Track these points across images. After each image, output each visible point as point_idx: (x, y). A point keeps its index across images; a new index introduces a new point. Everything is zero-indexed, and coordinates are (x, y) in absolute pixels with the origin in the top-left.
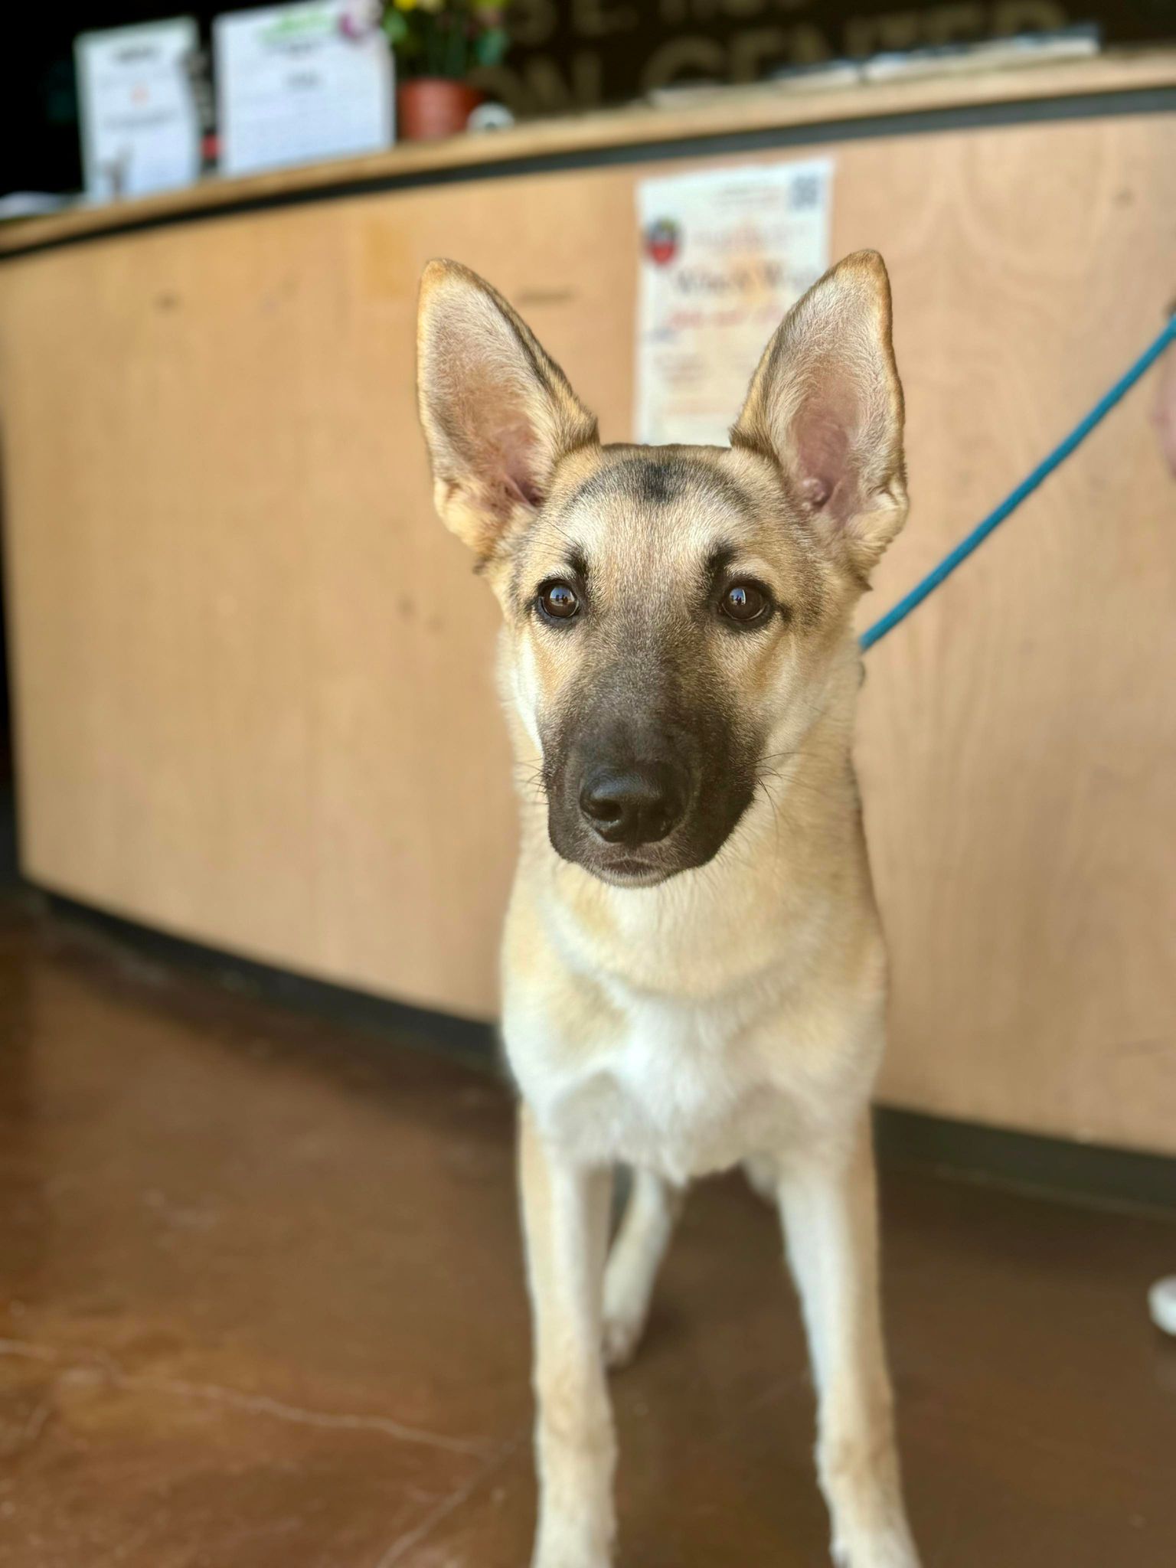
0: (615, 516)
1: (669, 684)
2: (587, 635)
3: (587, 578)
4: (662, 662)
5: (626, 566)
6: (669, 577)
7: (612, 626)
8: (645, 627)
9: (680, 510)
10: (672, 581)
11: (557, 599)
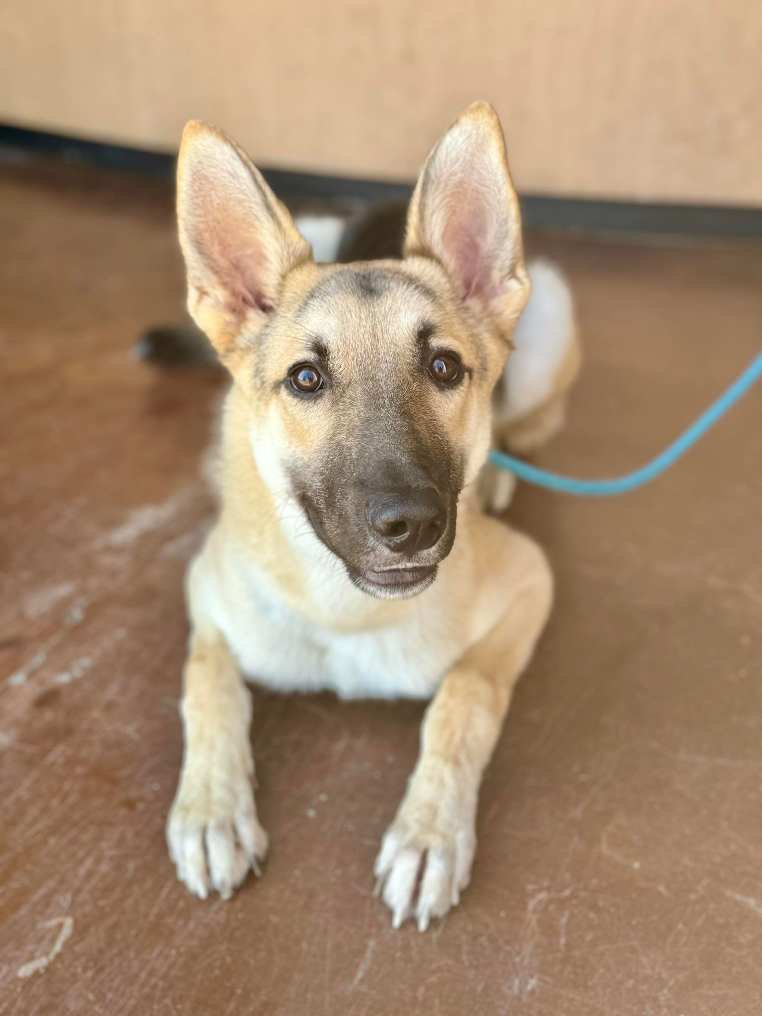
0: (343, 311)
1: (411, 429)
2: (335, 403)
3: (328, 360)
4: (401, 415)
5: (358, 345)
6: (393, 351)
7: (357, 392)
8: (381, 390)
9: (389, 301)
10: (394, 354)
11: (304, 380)
